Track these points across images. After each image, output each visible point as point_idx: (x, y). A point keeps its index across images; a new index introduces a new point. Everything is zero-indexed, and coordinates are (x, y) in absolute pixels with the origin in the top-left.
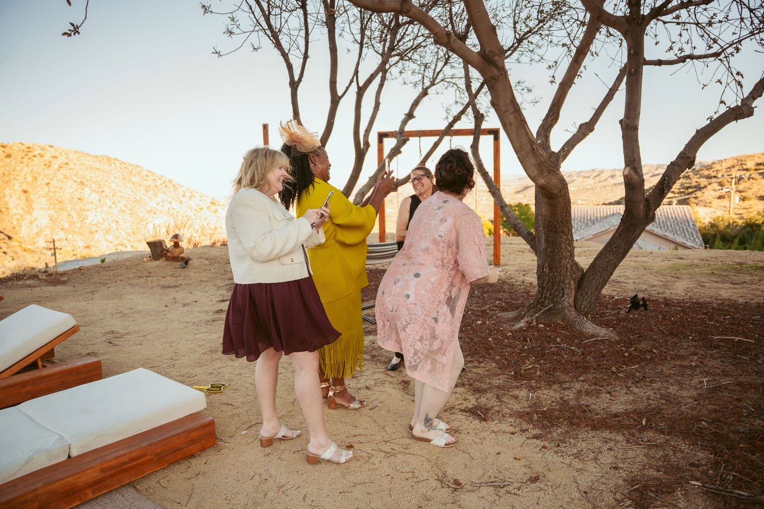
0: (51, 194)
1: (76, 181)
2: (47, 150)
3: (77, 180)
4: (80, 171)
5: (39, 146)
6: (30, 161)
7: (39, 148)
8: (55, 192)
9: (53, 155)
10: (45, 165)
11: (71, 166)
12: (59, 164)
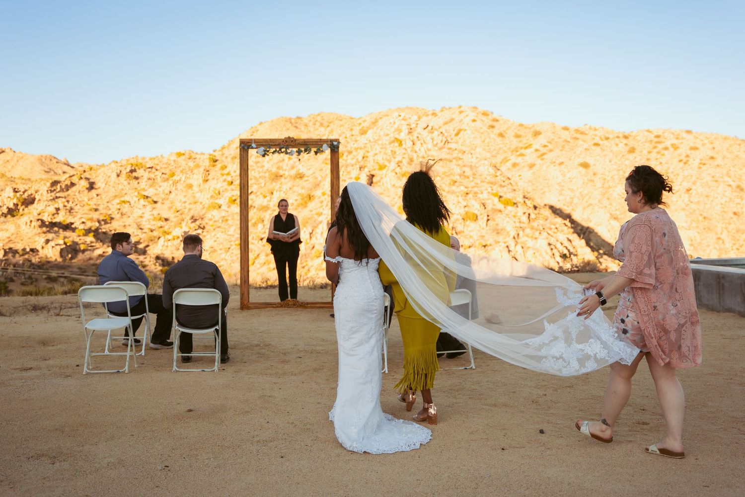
0: (693, 206)
1: (730, 186)
2: (683, 138)
3: (732, 183)
4: (732, 169)
5: (673, 134)
6: (659, 156)
7: (672, 136)
8: (698, 202)
9: (692, 145)
10: (681, 161)
11: (719, 161)
12: (701, 160)
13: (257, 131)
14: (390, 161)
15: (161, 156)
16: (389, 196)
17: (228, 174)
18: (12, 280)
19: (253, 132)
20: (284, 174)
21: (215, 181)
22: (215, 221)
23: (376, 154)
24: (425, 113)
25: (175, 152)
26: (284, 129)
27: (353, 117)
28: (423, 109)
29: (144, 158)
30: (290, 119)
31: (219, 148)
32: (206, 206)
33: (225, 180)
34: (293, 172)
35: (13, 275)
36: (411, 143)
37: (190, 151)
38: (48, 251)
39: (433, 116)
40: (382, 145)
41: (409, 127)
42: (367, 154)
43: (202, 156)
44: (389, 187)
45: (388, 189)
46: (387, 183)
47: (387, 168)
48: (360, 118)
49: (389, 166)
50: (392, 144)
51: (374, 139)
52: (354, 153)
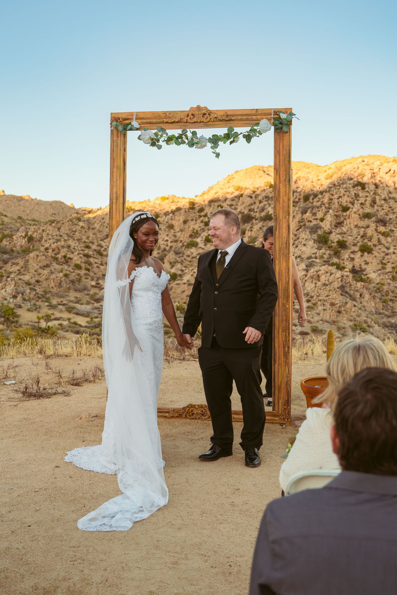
13: (233, 178)
14: (353, 203)
15: (149, 200)
16: (351, 236)
17: (206, 216)
18: (20, 307)
19: (230, 179)
20: (255, 216)
21: (194, 222)
22: (193, 258)
23: (341, 197)
24: (386, 160)
25: (160, 196)
26: (257, 176)
27: (319, 165)
28: (384, 157)
29: (133, 203)
30: (263, 167)
31: (200, 194)
32: (185, 244)
33: (202, 222)
34: (263, 214)
35: (21, 302)
36: (374, 186)
37: (173, 195)
38: (50, 281)
39: (394, 163)
40: (346, 188)
41: (371, 171)
42: (333, 197)
43: (184, 199)
44: (352, 227)
45: (351, 229)
46: (350, 224)
47: (350, 209)
48: (326, 166)
49: (352, 208)
50: (357, 187)
51: (338, 183)
52: (320, 196)
